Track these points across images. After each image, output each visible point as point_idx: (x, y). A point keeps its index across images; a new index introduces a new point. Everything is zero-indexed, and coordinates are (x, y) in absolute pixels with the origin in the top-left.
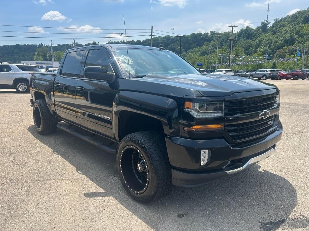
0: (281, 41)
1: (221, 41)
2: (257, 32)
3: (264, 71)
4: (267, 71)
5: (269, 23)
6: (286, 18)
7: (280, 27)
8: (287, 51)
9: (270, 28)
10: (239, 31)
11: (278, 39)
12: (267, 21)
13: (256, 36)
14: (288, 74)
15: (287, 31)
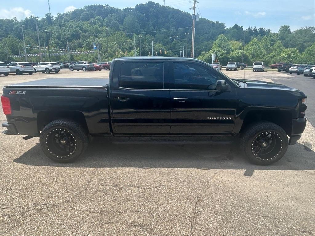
0: (69, 34)
1: (5, 29)
2: (43, 23)
3: (83, 63)
4: (85, 64)
5: (52, 16)
6: (67, 14)
7: (65, 21)
8: (76, 44)
9: (54, 21)
10: (24, 20)
11: (66, 33)
12: (50, 14)
13: (43, 27)
14: (101, 66)
15: (72, 26)
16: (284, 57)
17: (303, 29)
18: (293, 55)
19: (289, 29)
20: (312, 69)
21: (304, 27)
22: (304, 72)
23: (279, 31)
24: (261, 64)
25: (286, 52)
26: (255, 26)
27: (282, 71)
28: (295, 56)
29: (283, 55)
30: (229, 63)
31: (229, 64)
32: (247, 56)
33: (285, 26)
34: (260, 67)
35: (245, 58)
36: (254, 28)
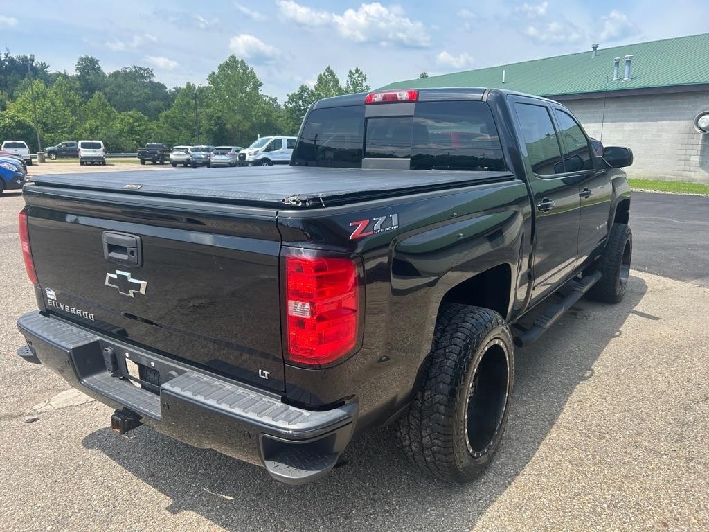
16: (122, 131)
17: (128, 70)
18: (140, 126)
19: (99, 68)
20: (244, 155)
21: (130, 67)
22: (212, 161)
23: (77, 69)
24: (98, 146)
25: (122, 120)
26: (8, 50)
27: (147, 162)
28: (145, 130)
29: (118, 125)
30: (6, 144)
31: (5, 147)
32: (30, 126)
33: (87, 58)
34: (99, 153)
35: (25, 131)
36: (7, 56)
